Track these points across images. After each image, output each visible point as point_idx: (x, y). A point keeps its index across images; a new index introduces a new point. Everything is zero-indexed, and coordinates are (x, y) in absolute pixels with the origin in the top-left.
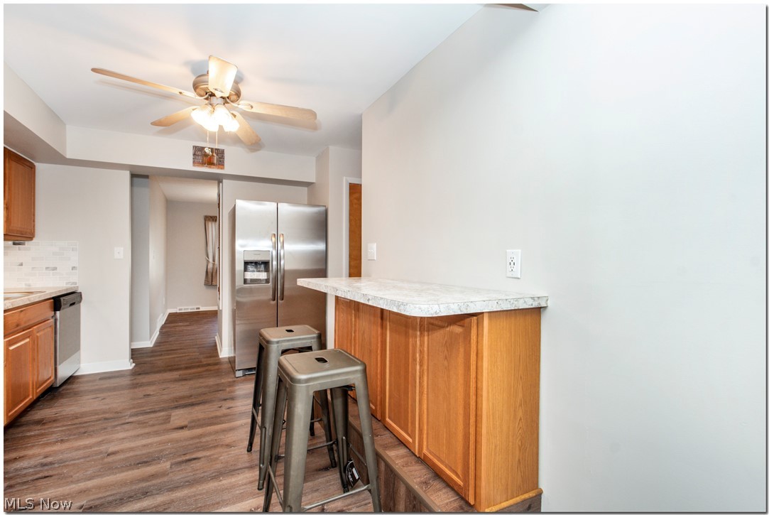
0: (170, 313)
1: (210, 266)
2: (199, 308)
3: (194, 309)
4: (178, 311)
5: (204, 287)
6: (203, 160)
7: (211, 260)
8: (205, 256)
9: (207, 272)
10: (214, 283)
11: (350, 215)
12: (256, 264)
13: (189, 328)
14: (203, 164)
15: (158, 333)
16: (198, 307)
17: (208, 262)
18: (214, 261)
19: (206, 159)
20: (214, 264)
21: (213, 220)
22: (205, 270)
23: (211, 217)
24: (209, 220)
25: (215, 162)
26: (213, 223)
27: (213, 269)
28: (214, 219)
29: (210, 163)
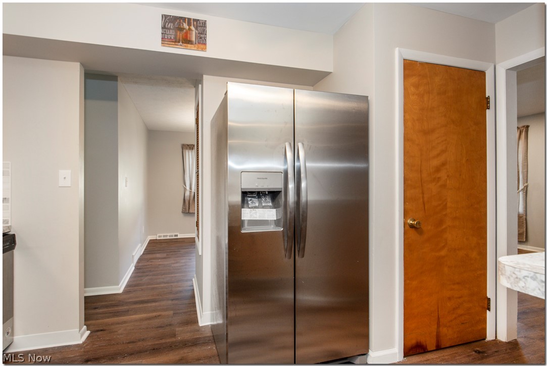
0: (150, 240)
1: (187, 193)
2: (177, 236)
3: (172, 236)
4: (158, 238)
5: (182, 215)
6: (176, 36)
7: (188, 188)
8: (183, 184)
9: (184, 200)
10: (191, 211)
11: (405, 112)
12: (259, 194)
13: (166, 262)
14: (176, 41)
15: (134, 268)
16: (176, 234)
17: (185, 189)
18: (191, 188)
19: (180, 35)
20: (191, 192)
21: (190, 149)
22: (183, 197)
23: (188, 145)
24: (187, 149)
25: (194, 39)
26: (190, 151)
27: (190, 196)
28: (191, 147)
29: (187, 41)
